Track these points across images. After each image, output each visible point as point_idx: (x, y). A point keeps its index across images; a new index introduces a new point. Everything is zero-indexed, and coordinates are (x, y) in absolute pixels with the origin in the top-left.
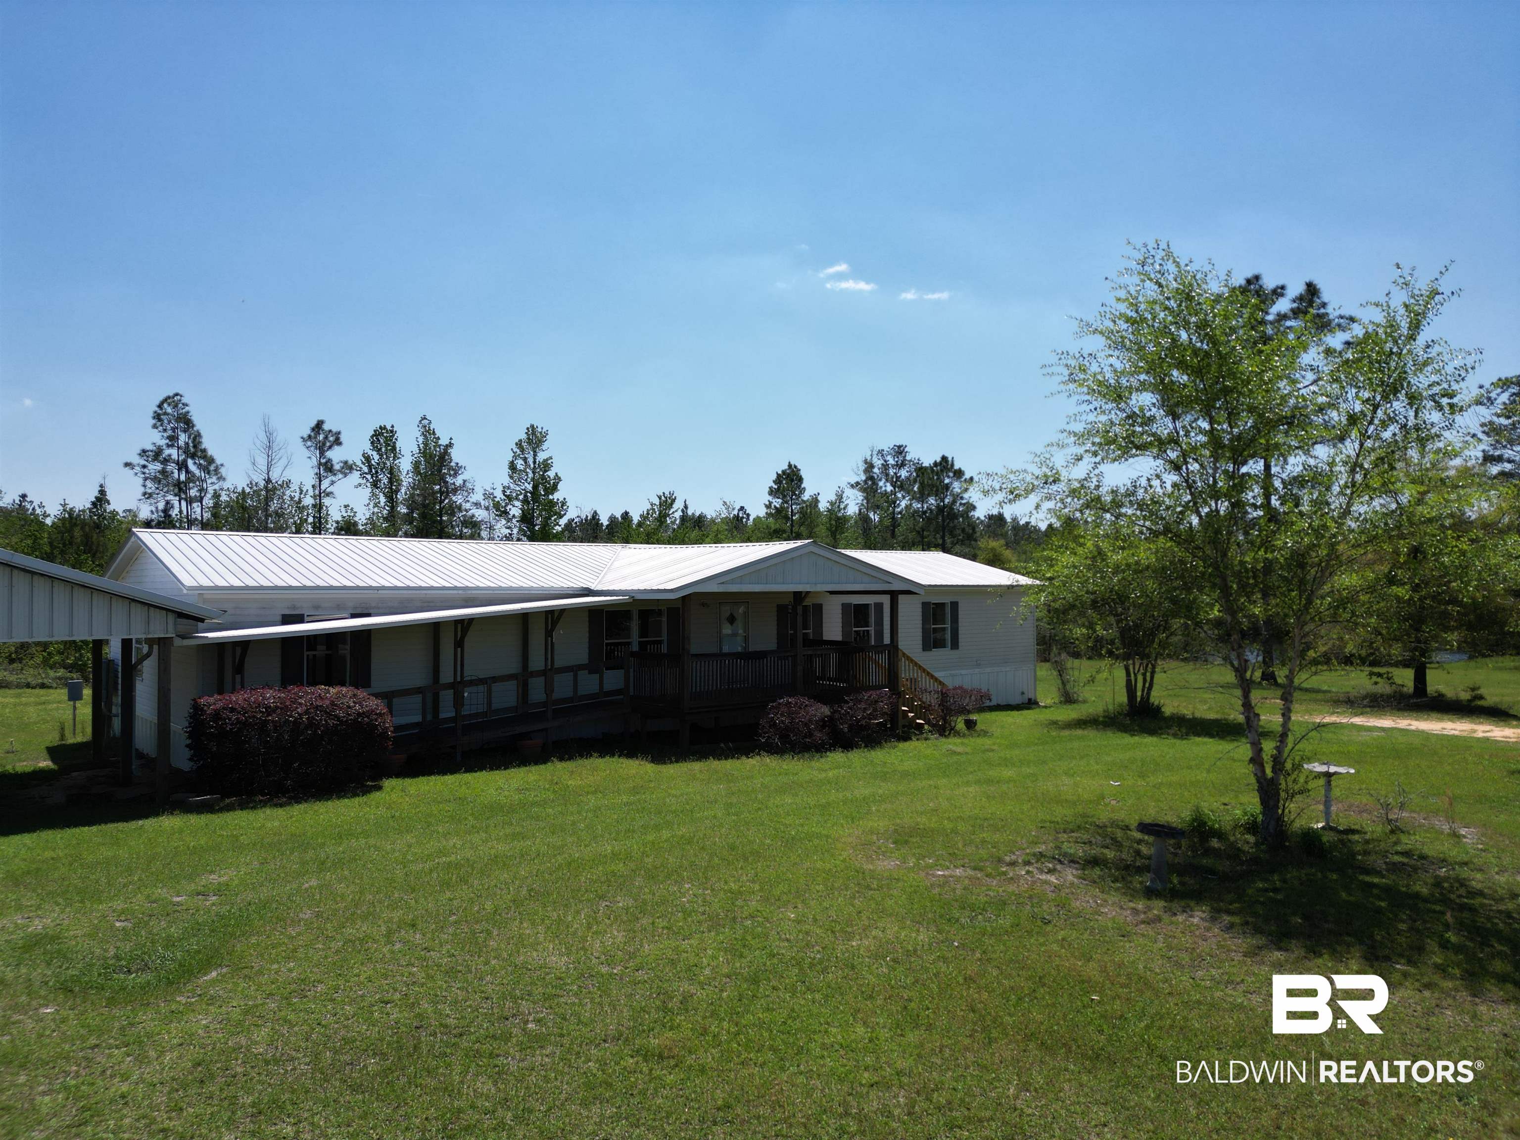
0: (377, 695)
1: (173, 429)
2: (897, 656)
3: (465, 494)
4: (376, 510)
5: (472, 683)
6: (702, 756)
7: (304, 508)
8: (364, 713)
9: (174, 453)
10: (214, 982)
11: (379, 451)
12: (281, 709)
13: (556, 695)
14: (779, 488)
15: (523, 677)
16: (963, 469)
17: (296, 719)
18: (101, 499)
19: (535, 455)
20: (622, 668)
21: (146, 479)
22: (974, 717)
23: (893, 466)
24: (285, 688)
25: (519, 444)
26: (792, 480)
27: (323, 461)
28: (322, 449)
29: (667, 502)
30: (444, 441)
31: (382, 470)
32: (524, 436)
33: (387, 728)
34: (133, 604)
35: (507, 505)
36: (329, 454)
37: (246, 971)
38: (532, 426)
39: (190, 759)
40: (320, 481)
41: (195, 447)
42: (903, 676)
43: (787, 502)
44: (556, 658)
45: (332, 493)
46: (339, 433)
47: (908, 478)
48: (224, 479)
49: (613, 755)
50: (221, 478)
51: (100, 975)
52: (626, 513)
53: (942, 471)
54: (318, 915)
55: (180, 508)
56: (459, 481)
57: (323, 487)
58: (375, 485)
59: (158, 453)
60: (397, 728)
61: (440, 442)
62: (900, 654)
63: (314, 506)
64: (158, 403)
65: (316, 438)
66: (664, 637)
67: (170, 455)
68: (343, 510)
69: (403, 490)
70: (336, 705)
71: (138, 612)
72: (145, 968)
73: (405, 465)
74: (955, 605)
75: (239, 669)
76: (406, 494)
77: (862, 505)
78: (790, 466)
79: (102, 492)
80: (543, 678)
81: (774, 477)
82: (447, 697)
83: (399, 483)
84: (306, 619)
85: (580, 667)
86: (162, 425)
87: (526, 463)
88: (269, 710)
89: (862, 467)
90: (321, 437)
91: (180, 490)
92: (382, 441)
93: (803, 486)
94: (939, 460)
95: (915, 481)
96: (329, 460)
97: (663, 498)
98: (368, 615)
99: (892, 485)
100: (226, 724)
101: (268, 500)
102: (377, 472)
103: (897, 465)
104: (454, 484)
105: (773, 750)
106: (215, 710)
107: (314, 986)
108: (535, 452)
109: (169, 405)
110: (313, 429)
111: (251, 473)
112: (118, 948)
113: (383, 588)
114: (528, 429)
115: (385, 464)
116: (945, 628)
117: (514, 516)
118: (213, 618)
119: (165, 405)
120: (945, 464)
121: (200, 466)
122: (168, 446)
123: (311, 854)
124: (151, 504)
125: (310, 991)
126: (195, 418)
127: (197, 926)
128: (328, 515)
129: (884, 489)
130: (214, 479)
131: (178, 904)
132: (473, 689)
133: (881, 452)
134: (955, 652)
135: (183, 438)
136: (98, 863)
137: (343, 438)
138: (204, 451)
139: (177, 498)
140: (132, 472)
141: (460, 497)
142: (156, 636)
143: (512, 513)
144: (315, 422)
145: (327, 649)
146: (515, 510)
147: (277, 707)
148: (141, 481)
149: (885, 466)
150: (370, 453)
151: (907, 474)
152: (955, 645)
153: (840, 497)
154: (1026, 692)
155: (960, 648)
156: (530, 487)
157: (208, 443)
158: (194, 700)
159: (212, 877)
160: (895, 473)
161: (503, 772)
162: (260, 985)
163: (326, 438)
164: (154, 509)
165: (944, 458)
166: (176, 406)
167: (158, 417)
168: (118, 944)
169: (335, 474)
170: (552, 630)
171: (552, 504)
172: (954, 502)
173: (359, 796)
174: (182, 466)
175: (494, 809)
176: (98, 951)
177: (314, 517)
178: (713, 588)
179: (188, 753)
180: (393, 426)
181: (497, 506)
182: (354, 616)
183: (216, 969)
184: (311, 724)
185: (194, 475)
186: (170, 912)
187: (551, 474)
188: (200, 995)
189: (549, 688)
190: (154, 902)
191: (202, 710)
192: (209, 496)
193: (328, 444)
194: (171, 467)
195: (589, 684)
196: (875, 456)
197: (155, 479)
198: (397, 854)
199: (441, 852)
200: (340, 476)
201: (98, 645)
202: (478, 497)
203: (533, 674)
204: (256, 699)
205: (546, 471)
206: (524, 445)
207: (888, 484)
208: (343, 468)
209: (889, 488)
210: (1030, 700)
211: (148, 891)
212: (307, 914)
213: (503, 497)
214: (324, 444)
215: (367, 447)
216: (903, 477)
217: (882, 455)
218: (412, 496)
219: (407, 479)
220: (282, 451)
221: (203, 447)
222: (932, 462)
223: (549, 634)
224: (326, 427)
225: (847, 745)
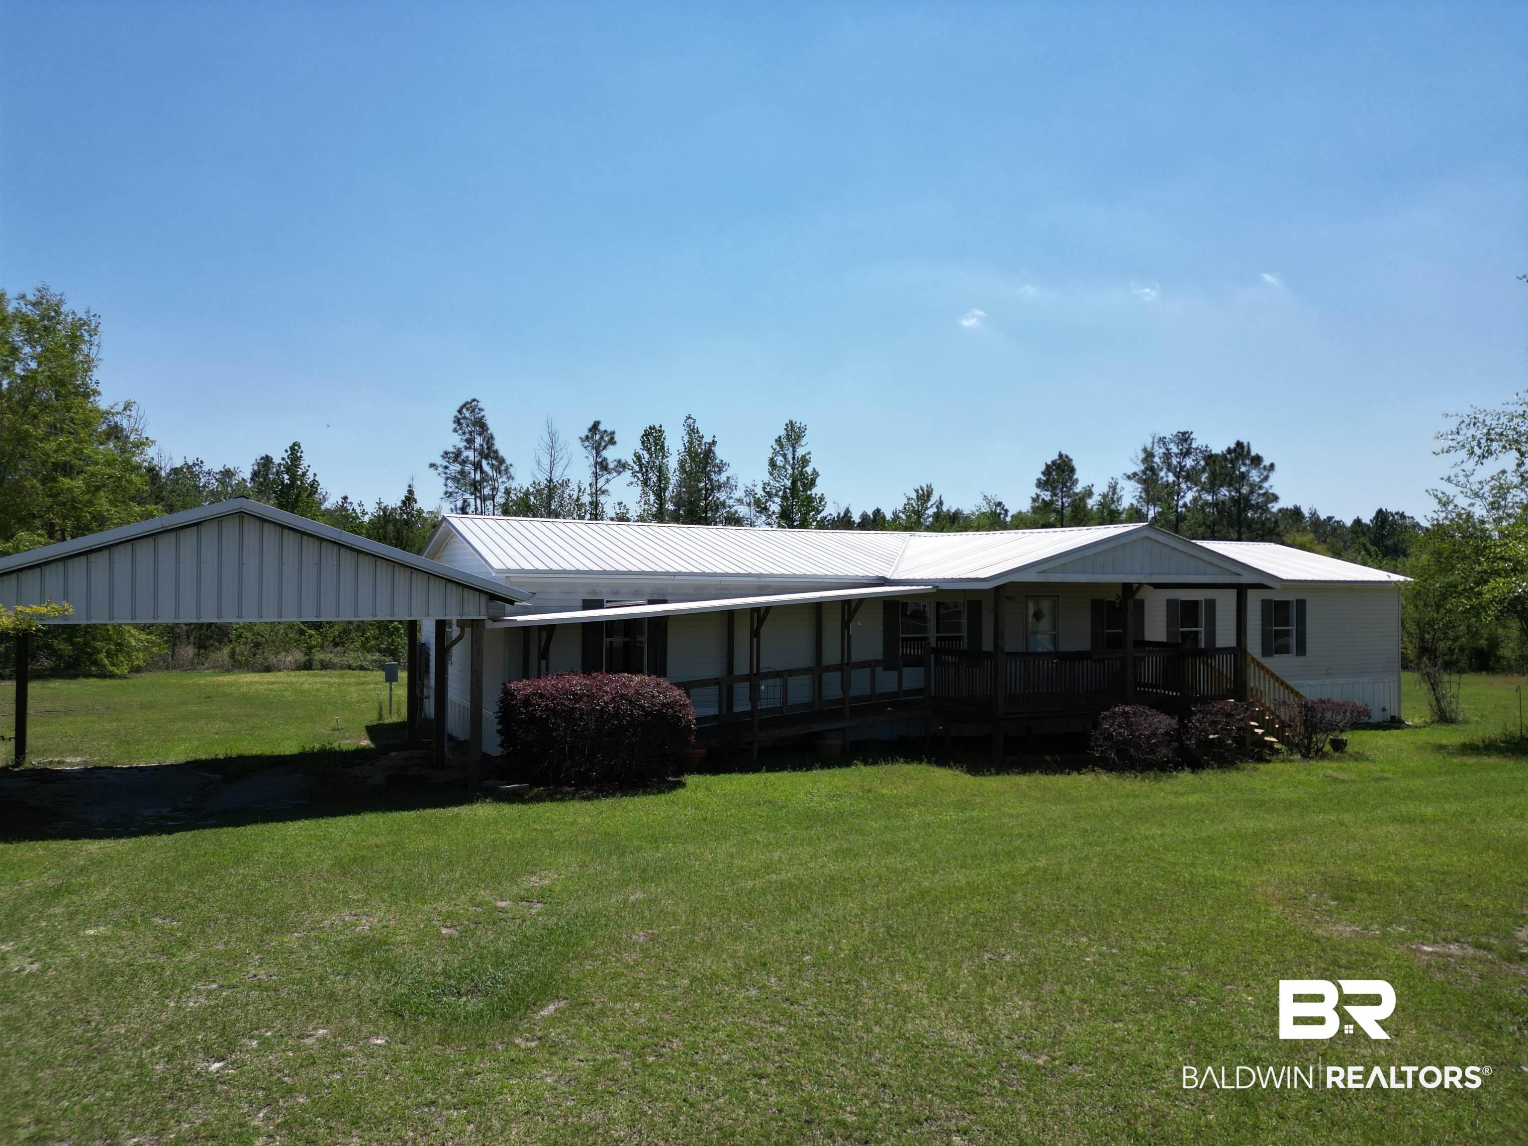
0: (679, 685)
1: (470, 432)
2: (1246, 661)
3: (729, 490)
4: (646, 507)
5: (768, 675)
6: (1026, 768)
7: (583, 505)
8: (668, 704)
9: (470, 454)
10: (553, 1020)
11: (649, 450)
12: (588, 696)
13: (853, 692)
14: (1048, 479)
15: (818, 670)
16: (1260, 454)
17: (602, 708)
18: (409, 499)
19: (794, 451)
20: (922, 666)
21: (447, 479)
22: (1344, 736)
23: (1176, 455)
24: (590, 674)
25: (779, 441)
26: (1063, 471)
27: (599, 460)
28: (598, 449)
29: (924, 496)
30: (708, 439)
31: (651, 468)
32: (783, 433)
33: (690, 721)
34: (449, 585)
35: (766, 502)
36: (605, 453)
37: (587, 1010)
38: (791, 422)
39: (500, 746)
40: (597, 480)
41: (488, 448)
42: (1252, 685)
43: (1056, 495)
44: (853, 651)
45: (606, 491)
46: (614, 433)
47: (1193, 468)
48: (513, 478)
49: (921, 761)
50: (510, 478)
51: (429, 995)
52: (878, 510)
53: (1237, 458)
54: (653, 939)
55: (476, 505)
56: (723, 478)
57: (599, 486)
58: (645, 483)
59: (458, 454)
60: (699, 720)
61: (704, 440)
62: (1249, 659)
63: (591, 503)
64: (458, 408)
65: (592, 438)
66: (964, 633)
67: (467, 457)
68: (617, 507)
69: (670, 489)
70: (640, 694)
71: (454, 594)
72: (474, 990)
73: (672, 463)
74: (1301, 604)
75: (544, 654)
76: (673, 492)
77: (1141, 497)
78: (1061, 455)
79: (411, 492)
80: (839, 673)
81: (1043, 468)
82: (742, 690)
83: (667, 480)
84: (606, 605)
85: (877, 663)
86: (461, 429)
87: (785, 459)
88: (577, 698)
89: (1142, 455)
90: (597, 437)
91: (476, 488)
92: (651, 441)
93: (1075, 477)
94: (1233, 446)
95: (1204, 470)
96: (605, 459)
97: (920, 492)
98: (665, 602)
99: (1175, 475)
100: (536, 710)
101: (550, 497)
102: (647, 471)
103: (1181, 454)
104: (718, 481)
105: (1110, 767)
106: (525, 696)
107: (668, 1040)
108: (794, 448)
109: (467, 410)
110: (590, 430)
111: (536, 472)
112: (446, 962)
113: (680, 574)
114: (787, 425)
115: (654, 462)
116: (1288, 631)
117: (774, 512)
118: (522, 601)
119: (464, 410)
120: (1240, 451)
121: (492, 466)
122: (466, 448)
123: (629, 859)
124: (451, 502)
125: (664, 1047)
126: (490, 422)
127: (526, 942)
128: (603, 512)
129: (1165, 479)
130: (504, 479)
131: (503, 910)
132: (770, 682)
133: (1162, 440)
134: (1301, 659)
135: (479, 440)
136: (421, 854)
137: (617, 438)
138: (496, 452)
139: (473, 497)
140: (435, 472)
141: (724, 494)
142: (470, 618)
143: (771, 509)
144: (592, 423)
145: (625, 636)
146: (775, 507)
147: (584, 695)
148: (443, 481)
149: (1167, 455)
150: (641, 452)
151: (1193, 463)
152: (1301, 650)
153: (1113, 488)
154: (1388, 709)
155: (1307, 654)
156: (788, 483)
157: (500, 445)
158: (504, 684)
159: (533, 879)
160: (1179, 463)
161: (806, 773)
162: (606, 1032)
163: (602, 438)
164: (453, 507)
165: (1239, 444)
166: (473, 411)
167: (458, 421)
168: (446, 956)
169: (610, 473)
170: (849, 621)
171: (810, 499)
172: (1252, 492)
173: (664, 792)
174: (478, 466)
175: (810, 818)
176: (426, 965)
177: (591, 514)
178: (1032, 577)
179: (499, 739)
180: (661, 426)
181: (758, 503)
182: (651, 602)
183: (552, 1000)
184: (617, 714)
185: (487, 475)
186: (495, 919)
187: (809, 470)
188: (540, 1039)
189: (845, 685)
190: (478, 906)
191: (512, 695)
192: (500, 494)
193: (603, 444)
194: (469, 468)
195: (887, 682)
196: (1156, 444)
197: (454, 479)
198: (721, 866)
199: (769, 867)
200: (615, 474)
201: (413, 627)
202: (739, 493)
203: (828, 669)
204: (564, 686)
205: (804, 467)
206: (784, 441)
207: (1170, 474)
208: (616, 466)
209: (1171, 478)
210: (1393, 718)
211: (470, 892)
212: (640, 937)
213: (764, 494)
214: (600, 444)
215: (638, 446)
216: (1188, 466)
217: (1164, 443)
218: (679, 493)
219: (674, 478)
220: (564, 451)
221: (495, 448)
222: (1225, 449)
223: (845, 625)
224: (602, 427)
225: (1196, 765)
